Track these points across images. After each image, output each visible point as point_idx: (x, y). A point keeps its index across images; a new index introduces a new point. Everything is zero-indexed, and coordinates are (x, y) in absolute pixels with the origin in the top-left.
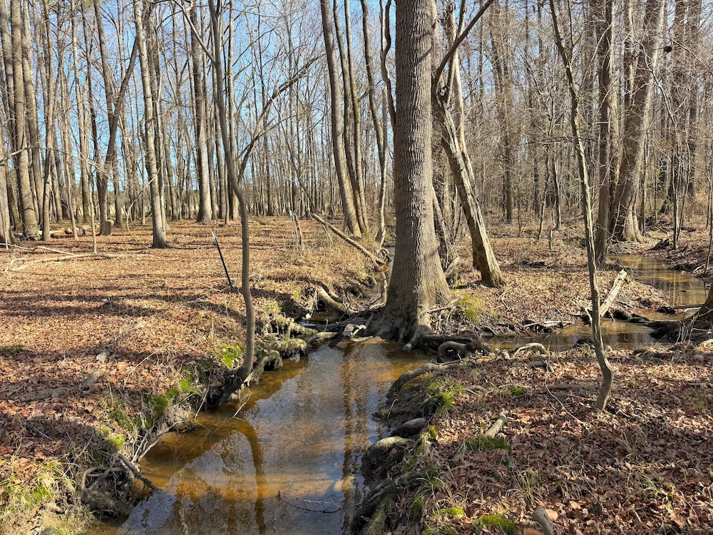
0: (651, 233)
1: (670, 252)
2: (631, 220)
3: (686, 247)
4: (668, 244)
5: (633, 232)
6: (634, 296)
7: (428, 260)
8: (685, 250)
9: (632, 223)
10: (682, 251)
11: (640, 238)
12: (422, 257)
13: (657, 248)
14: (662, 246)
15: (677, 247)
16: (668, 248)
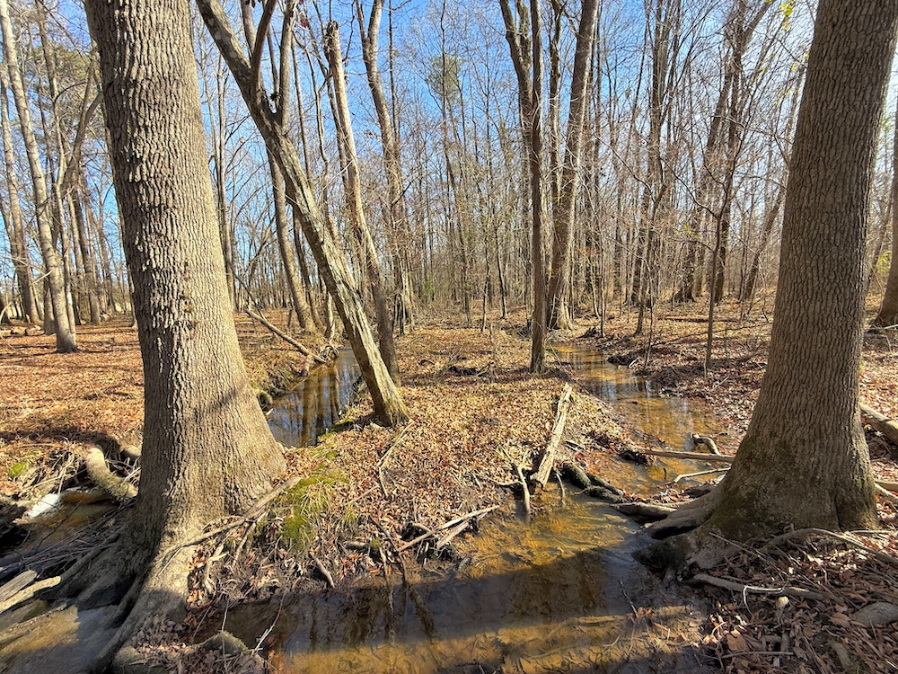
0: (578, 320)
1: (599, 341)
2: (563, 310)
3: (613, 336)
4: (595, 332)
5: (565, 321)
6: (584, 427)
7: (207, 419)
8: (612, 338)
9: (563, 313)
10: (609, 340)
11: (571, 325)
12: (189, 413)
13: (586, 336)
14: (591, 334)
15: (604, 335)
16: (596, 335)
